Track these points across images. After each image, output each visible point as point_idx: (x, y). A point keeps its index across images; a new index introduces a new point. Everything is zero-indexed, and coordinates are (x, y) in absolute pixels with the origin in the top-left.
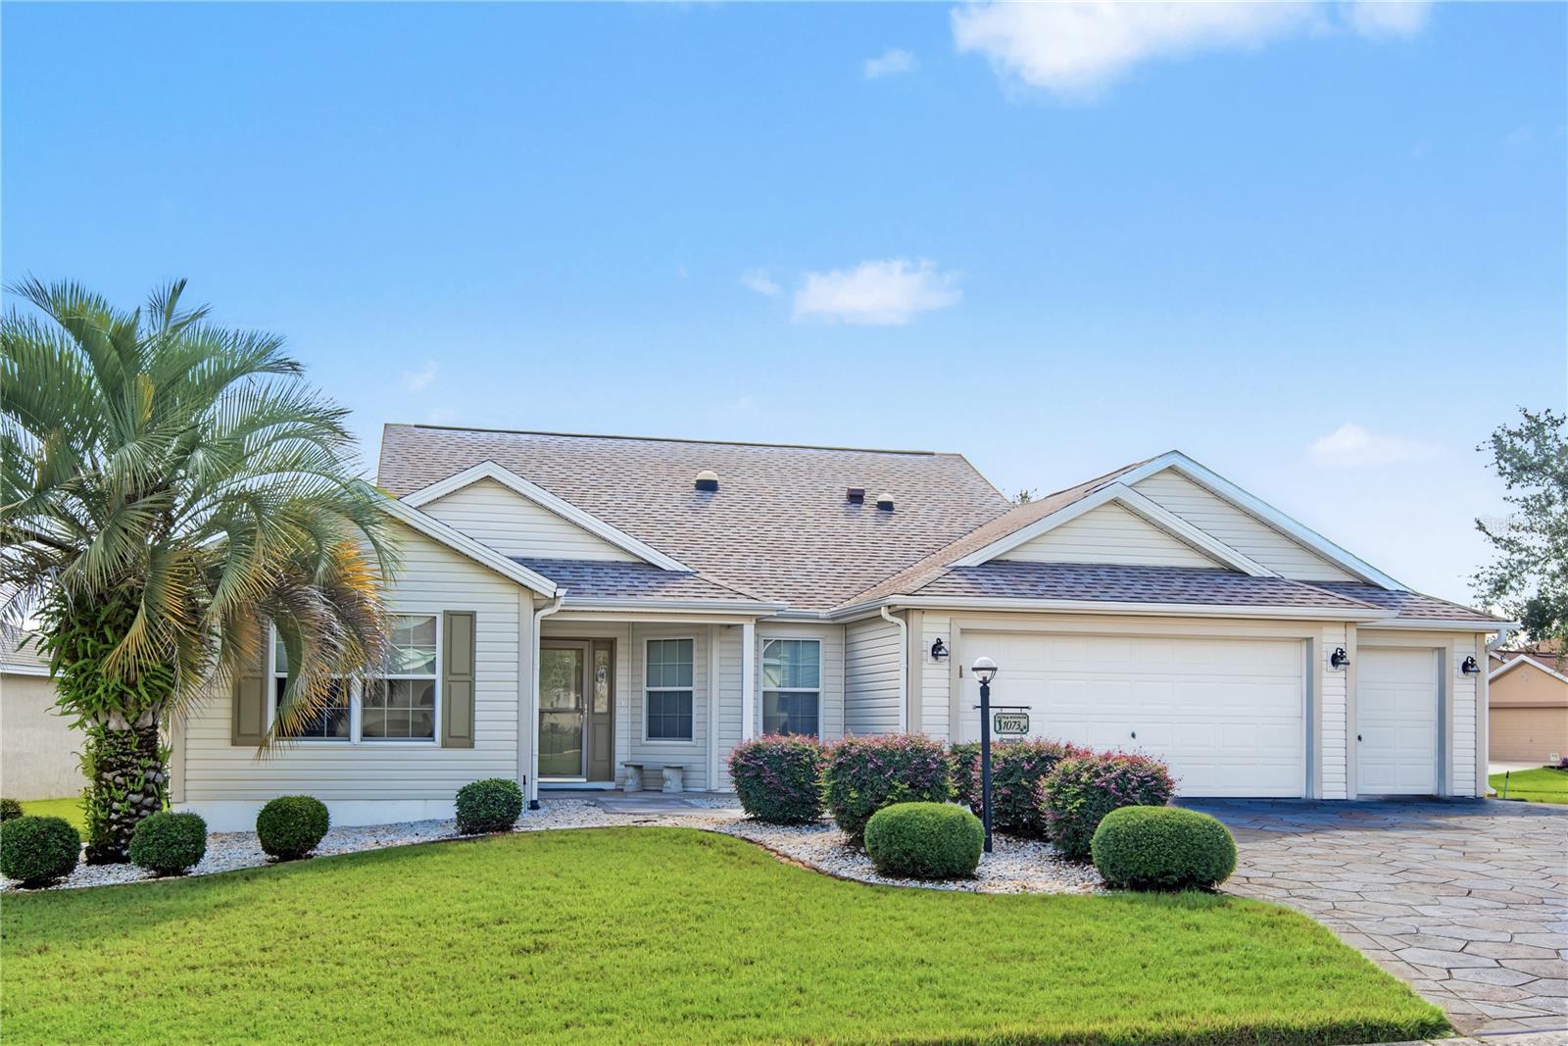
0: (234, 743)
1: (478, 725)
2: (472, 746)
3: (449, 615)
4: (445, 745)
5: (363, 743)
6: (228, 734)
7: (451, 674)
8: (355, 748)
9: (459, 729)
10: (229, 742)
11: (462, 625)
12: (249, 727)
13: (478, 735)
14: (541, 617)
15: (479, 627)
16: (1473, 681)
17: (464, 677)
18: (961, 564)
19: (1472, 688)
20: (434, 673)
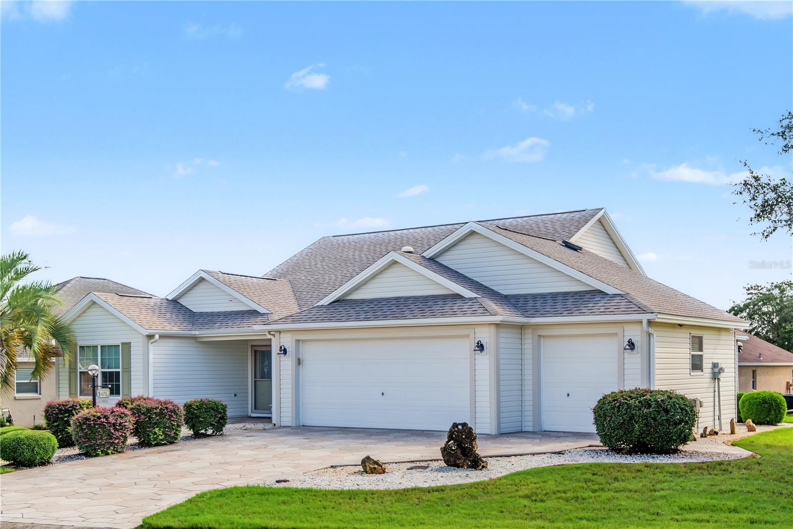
0: (70, 397)
1: (132, 390)
3: (123, 344)
6: (68, 393)
7: (124, 369)
9: (126, 391)
10: (68, 397)
11: (127, 346)
12: (73, 392)
13: (132, 394)
14: (152, 343)
15: (132, 349)
16: (639, 355)
17: (128, 369)
18: (319, 304)
19: (639, 360)
20: (119, 368)
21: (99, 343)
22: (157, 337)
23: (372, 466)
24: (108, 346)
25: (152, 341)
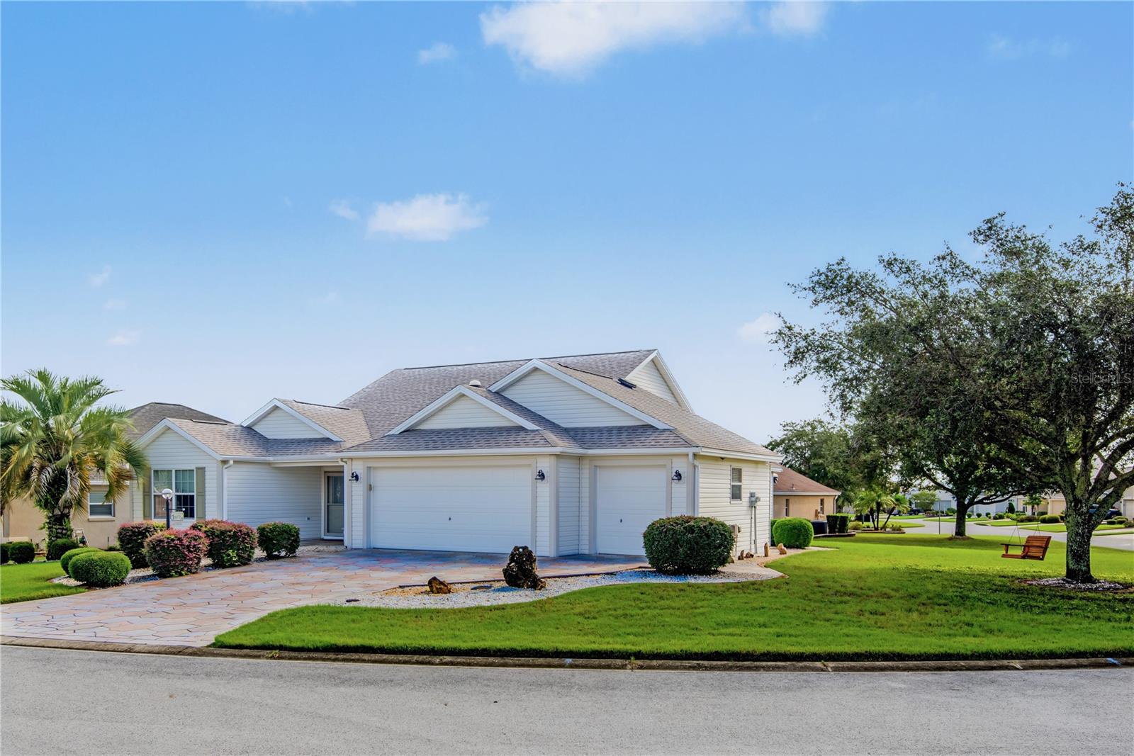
1: (206, 513)
3: (197, 468)
6: (142, 516)
7: (198, 493)
9: (200, 515)
11: (202, 470)
12: (147, 514)
13: (206, 517)
14: (226, 468)
15: (206, 473)
16: (685, 485)
17: (202, 493)
18: (390, 433)
19: (685, 490)
20: (193, 492)
21: (174, 467)
22: (231, 462)
23: (438, 587)
24: (183, 470)
25: (226, 466)
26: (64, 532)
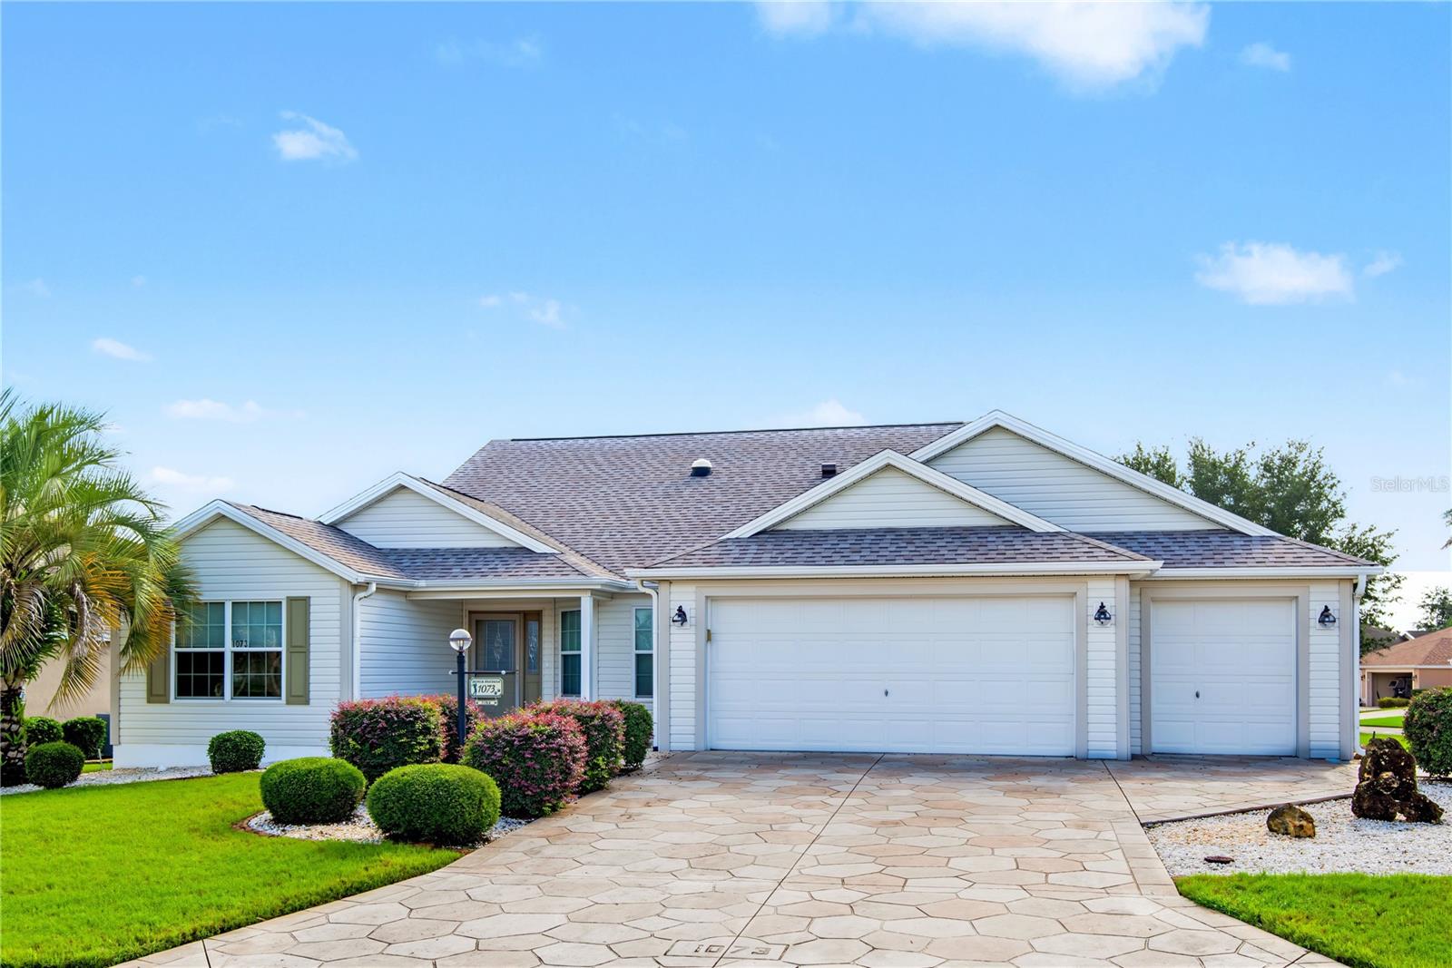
0: (149, 702)
1: (312, 687)
2: (307, 702)
3: (291, 600)
4: (288, 703)
5: (233, 701)
6: (144, 694)
7: (292, 647)
8: (228, 705)
9: (297, 691)
10: (145, 701)
11: (301, 605)
12: (158, 690)
13: (312, 695)
14: (360, 599)
15: (312, 609)
17: (301, 649)
18: (733, 535)
20: (281, 646)
21: (228, 597)
22: (373, 587)
23: (1297, 823)
24: (250, 603)
25: (362, 594)
26: (14, 727)
